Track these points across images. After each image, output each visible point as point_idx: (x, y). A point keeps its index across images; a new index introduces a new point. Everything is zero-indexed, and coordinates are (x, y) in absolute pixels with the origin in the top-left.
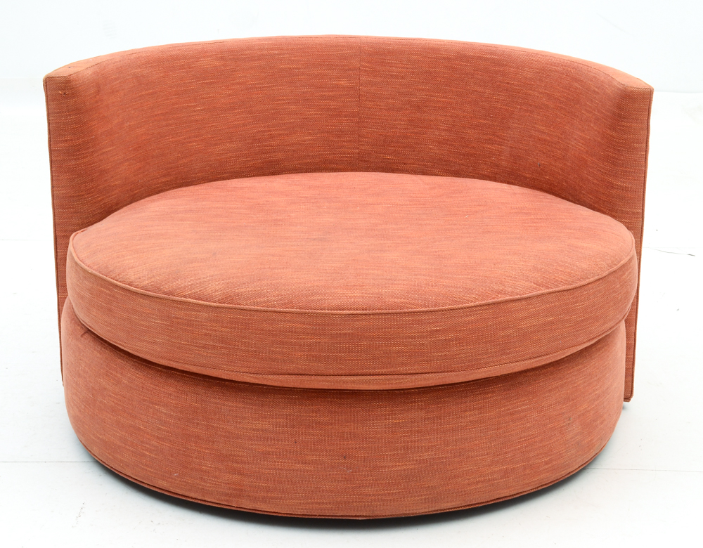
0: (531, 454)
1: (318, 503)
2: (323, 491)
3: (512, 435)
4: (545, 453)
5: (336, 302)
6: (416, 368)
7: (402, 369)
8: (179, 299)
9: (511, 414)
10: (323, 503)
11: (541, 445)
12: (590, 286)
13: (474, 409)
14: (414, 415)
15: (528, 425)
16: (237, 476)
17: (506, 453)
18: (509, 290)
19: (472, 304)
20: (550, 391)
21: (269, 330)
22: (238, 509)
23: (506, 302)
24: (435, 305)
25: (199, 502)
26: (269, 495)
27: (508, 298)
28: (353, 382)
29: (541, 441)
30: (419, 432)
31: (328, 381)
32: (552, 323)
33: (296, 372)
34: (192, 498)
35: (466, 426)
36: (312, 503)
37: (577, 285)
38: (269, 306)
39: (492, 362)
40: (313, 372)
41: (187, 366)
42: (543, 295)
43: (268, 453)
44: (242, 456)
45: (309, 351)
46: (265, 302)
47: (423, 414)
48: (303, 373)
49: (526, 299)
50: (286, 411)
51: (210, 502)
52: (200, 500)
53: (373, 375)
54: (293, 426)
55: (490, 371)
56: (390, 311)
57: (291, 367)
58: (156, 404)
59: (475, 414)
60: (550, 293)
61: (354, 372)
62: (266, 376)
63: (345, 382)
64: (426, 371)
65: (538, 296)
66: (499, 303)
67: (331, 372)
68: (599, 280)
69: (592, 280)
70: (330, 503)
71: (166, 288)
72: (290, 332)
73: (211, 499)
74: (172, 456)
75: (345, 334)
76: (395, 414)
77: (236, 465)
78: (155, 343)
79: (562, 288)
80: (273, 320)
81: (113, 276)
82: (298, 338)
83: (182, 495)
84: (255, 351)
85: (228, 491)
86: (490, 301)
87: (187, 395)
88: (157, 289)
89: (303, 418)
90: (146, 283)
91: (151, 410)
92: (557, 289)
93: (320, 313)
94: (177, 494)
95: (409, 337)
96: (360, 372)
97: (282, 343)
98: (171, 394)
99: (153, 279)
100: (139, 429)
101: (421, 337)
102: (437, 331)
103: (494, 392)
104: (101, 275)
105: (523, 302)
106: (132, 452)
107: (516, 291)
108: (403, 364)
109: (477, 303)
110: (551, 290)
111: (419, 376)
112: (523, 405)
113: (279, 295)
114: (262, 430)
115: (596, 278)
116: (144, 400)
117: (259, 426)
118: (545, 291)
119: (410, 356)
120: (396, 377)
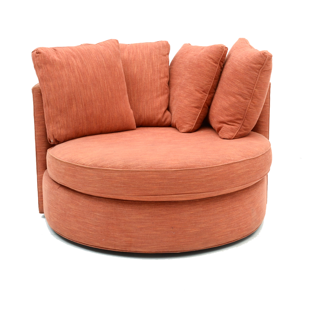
0: (240, 224)
1: (162, 247)
2: (164, 242)
3: (234, 216)
4: (245, 224)
5: (169, 166)
6: (200, 190)
7: (195, 191)
8: (106, 168)
9: (233, 208)
10: (164, 247)
11: (243, 220)
12: (260, 157)
13: (220, 206)
14: (198, 209)
15: (239, 212)
16: (129, 238)
17: (232, 224)
18: (233, 159)
19: (220, 165)
20: (246, 199)
21: (143, 178)
22: (130, 252)
23: (232, 163)
24: (207, 166)
25: (113, 250)
26: (143, 245)
27: (233, 162)
28: (176, 197)
29: (244, 219)
30: (200, 216)
31: (167, 197)
33: (154, 194)
34: (110, 249)
35: (217, 213)
36: (160, 247)
37: (256, 157)
38: (143, 169)
39: (228, 187)
40: (161, 194)
41: (109, 195)
42: (245, 160)
43: (142, 228)
44: (131, 230)
45: (159, 186)
46: (141, 168)
47: (202, 209)
48: (157, 194)
49: (239, 162)
50: (149, 211)
51: (117, 250)
52: (113, 249)
53: (184, 194)
54: (152, 217)
55: (227, 191)
56: (190, 169)
57: (152, 193)
58: (95, 212)
59: (221, 209)
60: (247, 160)
61: (177, 193)
62: (142, 197)
63: (173, 197)
64: (204, 191)
65: (243, 161)
66: (230, 164)
67: (168, 194)
68: (263, 155)
69: (261, 155)
70: (167, 246)
71: (100, 165)
72: (152, 178)
73: (118, 249)
74: (101, 232)
75: (173, 178)
76: (191, 210)
77: (129, 234)
78: (96, 187)
79: (251, 158)
80: (145, 174)
81: (75, 162)
82: (155, 181)
83: (105, 248)
84: (138, 187)
85: (126, 245)
86: (226, 163)
87: (108, 207)
88: (96, 166)
89: (156, 213)
90: (90, 163)
91: (92, 215)
92: (250, 158)
93: (163, 171)
94: (103, 248)
95: (198, 178)
96: (179, 193)
97: (149, 183)
98: (101, 208)
99: (93, 162)
100: (87, 223)
101: (202, 178)
102: (208, 175)
103: (227, 199)
104: (70, 162)
105: (238, 163)
106: (84, 232)
107: (235, 159)
108: (195, 189)
109: (222, 164)
110: (247, 159)
111: (202, 194)
112: (237, 204)
113: (146, 165)
114: (139, 219)
115: (262, 154)
116: (89, 211)
117: (138, 218)
118: (245, 159)
119: (198, 186)
120: (193, 194)
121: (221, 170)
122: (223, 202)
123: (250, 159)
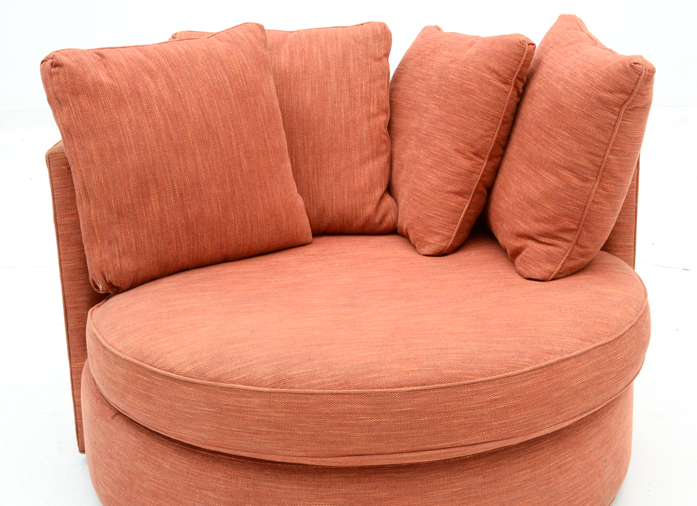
3: (560, 487)
5: (394, 379)
8: (228, 385)
9: (559, 467)
11: (584, 492)
12: (626, 334)
13: (527, 467)
14: (472, 481)
15: (573, 474)
18: (558, 349)
19: (527, 369)
21: (327, 413)
23: (558, 362)
24: (492, 374)
27: (558, 358)
28: (415, 458)
30: (476, 497)
32: (599, 377)
33: (356, 453)
35: (520, 485)
37: (617, 335)
38: (324, 389)
39: (548, 423)
40: (374, 451)
42: (590, 350)
45: (369, 431)
46: (319, 384)
47: (479, 480)
48: (363, 453)
49: (575, 357)
50: (343, 490)
53: (435, 450)
56: (449, 384)
57: (351, 449)
58: (203, 489)
59: (527, 473)
60: (595, 348)
61: (415, 448)
64: (487, 440)
65: (585, 353)
66: (552, 364)
67: (393, 450)
68: (632, 327)
69: (627, 328)
71: (212, 374)
72: (349, 413)
75: (406, 412)
76: (453, 483)
78: (203, 431)
79: (604, 341)
80: (331, 402)
81: (150, 362)
82: (358, 420)
84: (313, 435)
86: (543, 364)
87: (237, 479)
88: (202, 376)
89: (362, 495)
90: (188, 369)
91: (197, 495)
92: (601, 343)
93: (379, 392)
95: (470, 409)
96: (421, 447)
97: (341, 425)
98: (219, 479)
99: (195, 365)
101: (481, 407)
102: (496, 400)
104: (136, 361)
105: (573, 360)
107: (564, 349)
108: (464, 436)
109: (532, 367)
110: (595, 345)
112: (569, 456)
113: (334, 376)
116: (190, 485)
118: (590, 346)
119: (471, 427)
121: (528, 383)
122: (534, 457)
123: (602, 345)
